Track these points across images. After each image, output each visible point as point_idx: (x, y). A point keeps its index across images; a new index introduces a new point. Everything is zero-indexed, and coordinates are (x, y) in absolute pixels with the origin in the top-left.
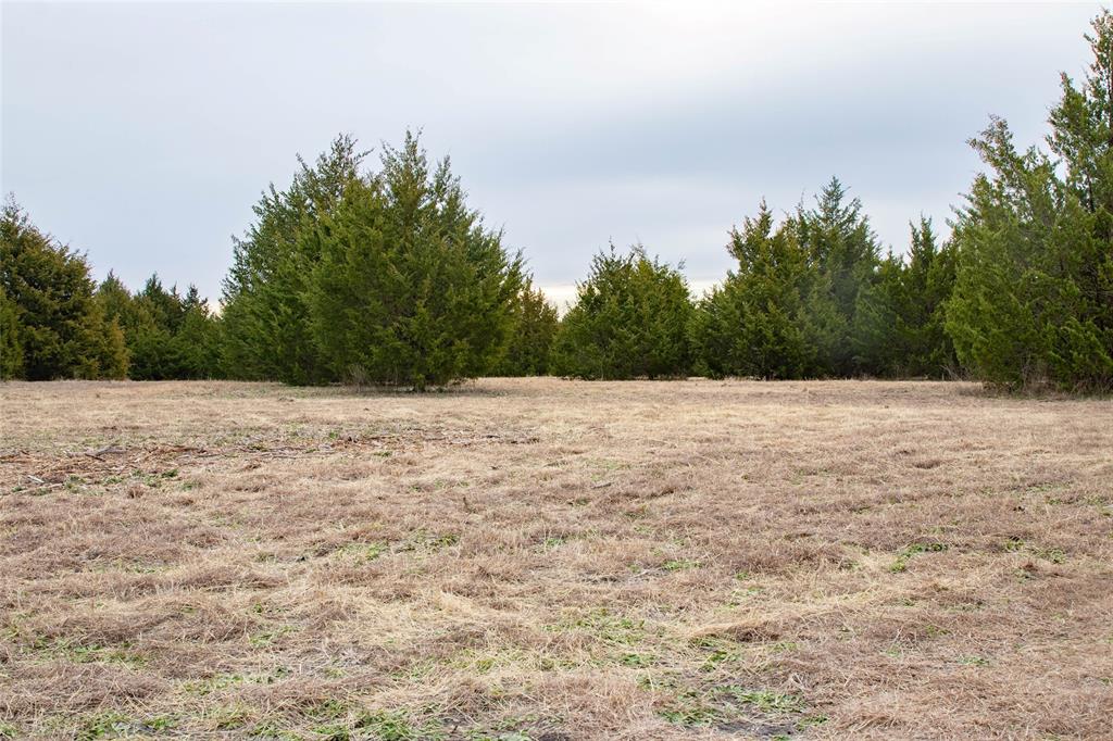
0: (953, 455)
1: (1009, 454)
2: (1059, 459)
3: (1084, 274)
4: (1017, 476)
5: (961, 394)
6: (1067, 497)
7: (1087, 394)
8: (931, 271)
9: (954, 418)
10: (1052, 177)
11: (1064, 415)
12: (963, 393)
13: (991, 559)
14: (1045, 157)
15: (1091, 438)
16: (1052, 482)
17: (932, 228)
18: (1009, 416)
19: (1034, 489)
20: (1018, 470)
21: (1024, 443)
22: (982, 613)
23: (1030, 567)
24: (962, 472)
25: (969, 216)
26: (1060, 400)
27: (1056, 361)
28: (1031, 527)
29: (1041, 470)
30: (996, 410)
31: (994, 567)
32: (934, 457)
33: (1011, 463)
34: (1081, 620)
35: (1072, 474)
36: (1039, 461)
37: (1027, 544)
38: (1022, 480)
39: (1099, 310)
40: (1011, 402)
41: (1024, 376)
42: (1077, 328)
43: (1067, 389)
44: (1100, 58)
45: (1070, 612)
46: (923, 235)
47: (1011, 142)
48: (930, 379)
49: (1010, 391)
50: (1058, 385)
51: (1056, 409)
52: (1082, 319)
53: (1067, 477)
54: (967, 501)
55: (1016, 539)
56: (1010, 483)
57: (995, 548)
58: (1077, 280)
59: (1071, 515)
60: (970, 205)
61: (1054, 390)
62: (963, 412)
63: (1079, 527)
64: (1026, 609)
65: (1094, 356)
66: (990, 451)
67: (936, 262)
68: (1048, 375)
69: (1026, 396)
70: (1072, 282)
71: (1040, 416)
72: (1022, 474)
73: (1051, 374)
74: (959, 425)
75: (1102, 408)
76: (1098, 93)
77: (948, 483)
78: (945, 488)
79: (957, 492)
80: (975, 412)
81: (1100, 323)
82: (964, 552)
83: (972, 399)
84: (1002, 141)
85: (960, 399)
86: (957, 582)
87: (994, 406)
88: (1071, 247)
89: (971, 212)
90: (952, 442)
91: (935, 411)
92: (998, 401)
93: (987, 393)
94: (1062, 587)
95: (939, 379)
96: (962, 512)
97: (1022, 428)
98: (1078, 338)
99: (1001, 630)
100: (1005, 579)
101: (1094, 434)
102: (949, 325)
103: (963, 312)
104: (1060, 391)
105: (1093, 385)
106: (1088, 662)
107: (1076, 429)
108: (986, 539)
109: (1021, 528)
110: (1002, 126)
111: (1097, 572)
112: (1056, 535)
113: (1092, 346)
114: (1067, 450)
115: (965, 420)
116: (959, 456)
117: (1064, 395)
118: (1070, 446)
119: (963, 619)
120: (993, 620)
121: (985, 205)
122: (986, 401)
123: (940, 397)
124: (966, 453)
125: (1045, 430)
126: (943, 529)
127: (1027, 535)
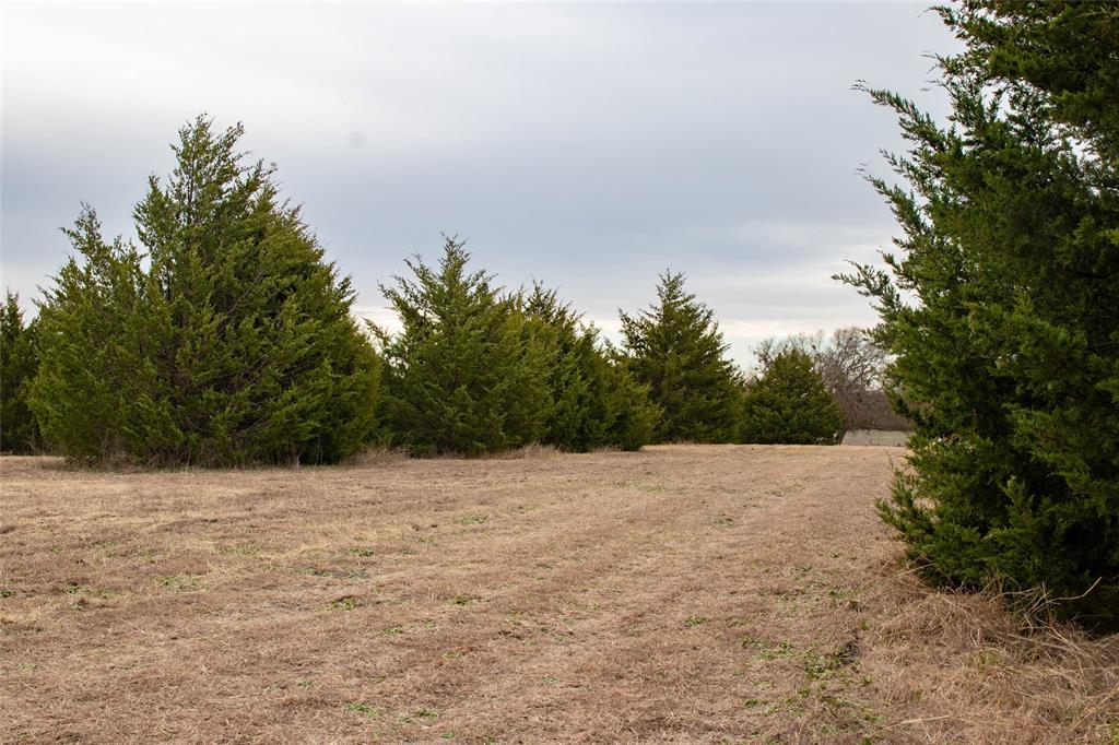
0: (28, 521)
1: (79, 519)
2: (121, 522)
3: (161, 357)
4: (83, 536)
5: (43, 468)
6: (123, 551)
7: (160, 467)
8: (17, 347)
9: (33, 490)
10: (137, 267)
11: (137, 485)
12: (46, 467)
13: (50, 600)
14: (134, 248)
15: (153, 504)
16: (114, 541)
17: (19, 304)
18: (85, 487)
19: (98, 546)
20: (85, 532)
21: (94, 510)
22: (40, 636)
23: (82, 602)
24: (36, 535)
25: (55, 296)
26: (136, 472)
27: (130, 437)
28: (89, 575)
29: (105, 531)
30: (74, 482)
31: (53, 604)
32: (9, 524)
33: (79, 526)
34: (116, 634)
35: (130, 534)
36: (105, 523)
37: (84, 588)
38: (88, 539)
39: (172, 391)
40: (90, 474)
41: (103, 451)
42: (149, 404)
43: (142, 462)
44: (183, 164)
45: (110, 630)
46: (9, 310)
47: (99, 231)
48: (15, 454)
49: (90, 465)
50: (135, 459)
51: (130, 481)
52: (157, 398)
53: (127, 535)
54: (38, 557)
55: (75, 584)
56: (77, 542)
57: (56, 591)
58: (154, 362)
59: (122, 564)
60: (57, 286)
61: (130, 464)
62: (43, 484)
63: (128, 572)
64: (76, 631)
65: (166, 431)
66: (62, 517)
67: (21, 339)
68: (126, 450)
69: (105, 470)
70: (149, 364)
71: (113, 486)
72: (89, 535)
73: (128, 449)
74: (36, 496)
75: (172, 479)
76: (179, 195)
77: (22, 544)
78: (18, 548)
79: (28, 551)
80: (54, 484)
81: (174, 401)
82: (31, 596)
83: (53, 473)
84: (90, 230)
85: (42, 473)
86: (21, 617)
87: (73, 479)
88: (151, 332)
89: (57, 292)
90: (29, 510)
91: (15, 484)
92: (79, 474)
93: (68, 467)
94: (105, 615)
95: (22, 454)
96: (31, 566)
97: (94, 497)
98: (150, 412)
99: (53, 645)
100: (61, 612)
101: (156, 501)
102: (32, 402)
103: (45, 389)
104: (136, 465)
105: (166, 459)
106: (116, 659)
107: (142, 497)
108: (49, 586)
109: (79, 575)
110: (92, 217)
111: (136, 602)
112: (109, 580)
113: (164, 422)
114: (130, 514)
115: (43, 491)
116: (34, 522)
117: (139, 468)
118: (134, 511)
119: (23, 641)
120: (47, 640)
121: (72, 288)
122: (67, 474)
123: (23, 471)
124: (39, 519)
125: (115, 498)
126: (12, 580)
127: (85, 581)
